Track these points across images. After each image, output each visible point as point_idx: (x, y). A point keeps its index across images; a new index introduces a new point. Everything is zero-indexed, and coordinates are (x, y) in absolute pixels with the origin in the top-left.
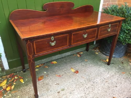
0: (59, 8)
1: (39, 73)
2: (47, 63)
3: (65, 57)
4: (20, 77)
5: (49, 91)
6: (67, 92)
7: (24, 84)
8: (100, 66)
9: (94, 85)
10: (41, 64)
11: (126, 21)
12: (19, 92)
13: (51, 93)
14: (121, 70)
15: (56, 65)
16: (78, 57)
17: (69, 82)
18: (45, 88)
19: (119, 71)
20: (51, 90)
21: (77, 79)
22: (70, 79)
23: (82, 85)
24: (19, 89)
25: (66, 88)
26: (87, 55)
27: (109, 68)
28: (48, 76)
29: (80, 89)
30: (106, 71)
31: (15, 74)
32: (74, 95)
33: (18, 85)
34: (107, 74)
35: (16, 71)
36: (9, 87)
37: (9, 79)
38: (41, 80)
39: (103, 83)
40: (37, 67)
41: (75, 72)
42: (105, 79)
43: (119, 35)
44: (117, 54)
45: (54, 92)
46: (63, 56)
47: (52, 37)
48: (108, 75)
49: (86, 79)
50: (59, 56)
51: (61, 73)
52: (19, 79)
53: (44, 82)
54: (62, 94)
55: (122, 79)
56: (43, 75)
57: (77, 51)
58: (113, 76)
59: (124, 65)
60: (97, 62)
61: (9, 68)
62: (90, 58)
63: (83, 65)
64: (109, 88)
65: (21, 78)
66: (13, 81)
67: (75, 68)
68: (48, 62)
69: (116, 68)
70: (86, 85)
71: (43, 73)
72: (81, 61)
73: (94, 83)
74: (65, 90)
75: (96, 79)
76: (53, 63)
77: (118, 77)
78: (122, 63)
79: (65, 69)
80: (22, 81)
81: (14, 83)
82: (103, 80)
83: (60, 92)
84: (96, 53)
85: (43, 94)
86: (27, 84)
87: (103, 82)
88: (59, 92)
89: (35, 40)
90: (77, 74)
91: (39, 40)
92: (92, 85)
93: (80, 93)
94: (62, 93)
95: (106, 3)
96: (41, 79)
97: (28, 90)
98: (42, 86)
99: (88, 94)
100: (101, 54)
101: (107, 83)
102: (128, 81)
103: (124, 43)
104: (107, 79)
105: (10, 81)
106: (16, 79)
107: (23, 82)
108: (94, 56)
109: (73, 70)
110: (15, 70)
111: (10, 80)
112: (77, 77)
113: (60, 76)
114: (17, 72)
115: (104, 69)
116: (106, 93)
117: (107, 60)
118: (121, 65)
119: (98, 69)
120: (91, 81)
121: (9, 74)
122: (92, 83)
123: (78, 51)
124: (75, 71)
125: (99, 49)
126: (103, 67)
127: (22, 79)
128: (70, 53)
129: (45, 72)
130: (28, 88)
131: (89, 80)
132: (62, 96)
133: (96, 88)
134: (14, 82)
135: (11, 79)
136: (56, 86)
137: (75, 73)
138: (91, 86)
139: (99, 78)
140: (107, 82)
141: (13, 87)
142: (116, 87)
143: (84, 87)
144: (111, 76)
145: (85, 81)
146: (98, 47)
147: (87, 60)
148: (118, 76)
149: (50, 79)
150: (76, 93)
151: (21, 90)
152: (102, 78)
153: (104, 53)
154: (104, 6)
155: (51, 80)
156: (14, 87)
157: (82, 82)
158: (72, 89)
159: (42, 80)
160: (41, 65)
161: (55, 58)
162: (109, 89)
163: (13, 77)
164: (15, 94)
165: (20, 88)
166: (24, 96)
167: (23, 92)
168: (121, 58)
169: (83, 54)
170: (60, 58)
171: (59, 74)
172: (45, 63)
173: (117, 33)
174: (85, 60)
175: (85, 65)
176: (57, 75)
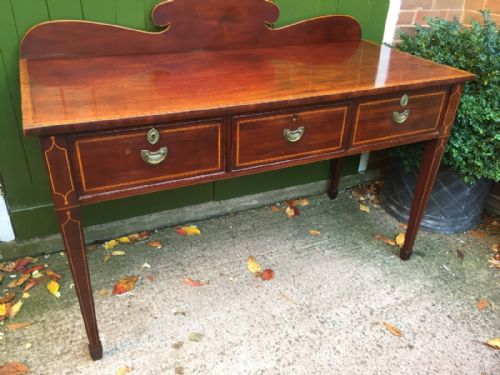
0: (215, 23)
1: (122, 264)
2: (161, 228)
3: (236, 213)
4: (51, 273)
5: (145, 336)
6: (207, 349)
7: (61, 299)
8: (363, 258)
9: (322, 330)
10: (139, 233)
11: (483, 85)
12: (35, 327)
13: (149, 345)
14: (446, 283)
15: (193, 241)
16: (288, 219)
17: (227, 309)
18: (132, 322)
19: (440, 286)
20: (150, 333)
21: (259, 301)
22: (233, 299)
23: (274, 328)
24: (37, 318)
25: (210, 333)
26: (326, 212)
27: (401, 271)
28: (152, 281)
29: (264, 341)
30: (386, 281)
31: (36, 260)
32: (234, 361)
33: (38, 303)
34: (384, 292)
35: (39, 251)
36: (3, 306)
37: (12, 276)
38: (126, 291)
39: (361, 327)
40: (123, 244)
41: (258, 274)
42: (371, 314)
43: (449, 143)
44: (443, 218)
45: (161, 341)
46: (229, 209)
47: (153, 132)
48: (390, 300)
49: (294, 306)
50: (211, 209)
51: (204, 271)
52: (46, 279)
53: (134, 300)
54: (189, 352)
55: (443, 318)
56: (136, 273)
57: (286, 193)
58: (407, 303)
59: (464, 265)
60: (356, 244)
61: (13, 237)
62: (333, 225)
63: (298, 248)
64: (380, 351)
65: (51, 278)
66: (23, 286)
67: (263, 260)
68: (166, 227)
69: (427, 273)
70: (290, 331)
71: (139, 268)
72: (296, 232)
73: (323, 323)
74: (204, 339)
75: (335, 311)
76: (185, 234)
77: (427, 308)
78: (461, 255)
79: (226, 261)
80: (54, 288)
81: (26, 295)
82: (365, 316)
83: (184, 345)
84: (363, 208)
85: (119, 346)
86: (68, 302)
87: (359, 323)
88: (178, 346)
89: (80, 138)
90: (267, 284)
91: (95, 140)
92: (314, 332)
93: (259, 355)
94: (191, 348)
95: (416, 11)
96: (125, 286)
97: (69, 326)
98: (123, 314)
99: (289, 364)
100: (383, 211)
101: (375, 328)
102: (464, 331)
103: (467, 174)
104: (382, 313)
105: (11, 285)
106: (36, 280)
107: (58, 295)
108: (350, 218)
109: (253, 267)
110: (36, 246)
111: (12, 279)
112: (263, 295)
113: (198, 283)
114: (43, 254)
115: (378, 273)
116: (361, 367)
117: (401, 240)
118: (452, 261)
119: (352, 272)
120: (314, 316)
121: (14, 260)
122: (315, 323)
124: (259, 269)
125: (378, 192)
126: (375, 265)
127: (57, 280)
128: (256, 199)
129: (146, 265)
130: (71, 315)
131: (307, 311)
132: (187, 358)
133: (325, 345)
134: (27, 288)
135: (18, 279)
136: (173, 322)
137: (260, 279)
138: (308, 333)
139: (351, 305)
140: (377, 324)
141: (16, 307)
142: (411, 347)
143: (283, 335)
144: (399, 302)
145: (292, 314)
146: (376, 186)
147: (318, 230)
148: (429, 305)
149: (157, 290)
150: (243, 356)
151: (44, 321)
152: (360, 306)
153: (393, 208)
154: (402, 23)
155: (160, 296)
156: (22, 308)
157: (277, 314)
158: (234, 339)
159: (130, 293)
160: (136, 236)
161: (196, 214)
162: (380, 355)
163: (25, 272)
164: (17, 335)
165: (40, 314)
166: (50, 343)
167: (50, 328)
168: (459, 237)
169: (308, 207)
170: (217, 217)
171: (195, 277)
172: (153, 231)
173: (437, 133)
174: (312, 232)
175: (307, 249)
176: (187, 280)
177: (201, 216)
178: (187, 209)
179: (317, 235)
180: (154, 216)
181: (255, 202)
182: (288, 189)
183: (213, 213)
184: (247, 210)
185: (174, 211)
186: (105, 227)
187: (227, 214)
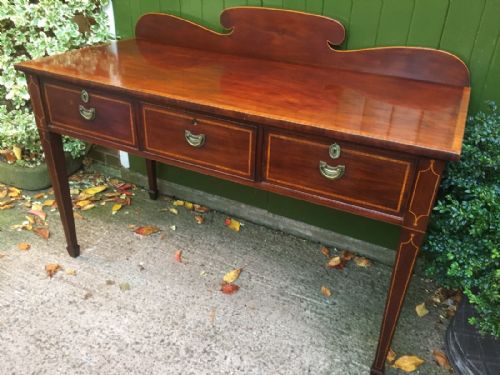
1: (166, 218)
2: (220, 212)
4: (129, 200)
5: (107, 264)
7: (112, 216)
8: (333, 343)
10: (202, 206)
12: (82, 221)
13: (101, 270)
15: (225, 232)
16: (322, 265)
17: (168, 287)
18: (115, 252)
20: (112, 265)
21: (193, 300)
22: (181, 285)
23: (169, 323)
24: (90, 217)
25: (133, 292)
26: (371, 284)
28: (162, 239)
31: (135, 189)
33: (101, 211)
36: (87, 202)
37: (115, 190)
38: (142, 234)
41: (224, 284)
45: (109, 273)
47: (84, 93)
49: (208, 323)
51: (196, 255)
52: (122, 201)
53: (137, 242)
54: (108, 291)
56: (164, 228)
60: (349, 329)
61: (129, 167)
63: (288, 291)
65: (124, 202)
67: (245, 278)
68: (223, 213)
70: (176, 332)
71: (168, 226)
72: (309, 279)
73: (205, 351)
74: (127, 292)
76: (228, 225)
79: (221, 259)
80: (117, 207)
83: (113, 286)
84: (419, 308)
86: (112, 220)
88: (110, 283)
89: (46, 82)
90: (219, 294)
92: (188, 350)
94: (113, 290)
96: (145, 231)
97: (92, 232)
98: (120, 244)
99: (138, 352)
100: (444, 328)
105: (107, 195)
106: (119, 199)
107: (114, 213)
109: (230, 277)
112: (202, 298)
113: (180, 259)
115: (322, 365)
119: (299, 344)
120: (208, 342)
122: (200, 346)
123: (354, 249)
124: (231, 281)
126: (332, 358)
127: (124, 205)
128: (311, 231)
129: (174, 228)
130: (102, 227)
131: (210, 336)
132: (102, 293)
133: (178, 366)
134: (109, 200)
135: (114, 193)
136: (131, 268)
137: (219, 288)
138: (183, 347)
141: (90, 206)
143: (166, 332)
145: (197, 327)
149: (155, 245)
151: (89, 221)
155: (150, 250)
156: (92, 208)
157: (188, 318)
159: (141, 236)
160: (197, 206)
161: (249, 214)
163: (121, 192)
165: (94, 217)
167: (85, 226)
169: (361, 269)
170: (268, 228)
171: (186, 255)
172: (212, 211)
173: (400, 218)
174: (323, 288)
175: (294, 298)
176: (178, 252)
177: (254, 219)
178: (243, 206)
179: (324, 294)
180: (215, 198)
181: (309, 234)
182: (351, 239)
183: (266, 222)
184: (300, 237)
185: (233, 202)
186: (181, 188)
187: (279, 231)
